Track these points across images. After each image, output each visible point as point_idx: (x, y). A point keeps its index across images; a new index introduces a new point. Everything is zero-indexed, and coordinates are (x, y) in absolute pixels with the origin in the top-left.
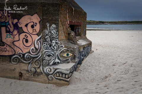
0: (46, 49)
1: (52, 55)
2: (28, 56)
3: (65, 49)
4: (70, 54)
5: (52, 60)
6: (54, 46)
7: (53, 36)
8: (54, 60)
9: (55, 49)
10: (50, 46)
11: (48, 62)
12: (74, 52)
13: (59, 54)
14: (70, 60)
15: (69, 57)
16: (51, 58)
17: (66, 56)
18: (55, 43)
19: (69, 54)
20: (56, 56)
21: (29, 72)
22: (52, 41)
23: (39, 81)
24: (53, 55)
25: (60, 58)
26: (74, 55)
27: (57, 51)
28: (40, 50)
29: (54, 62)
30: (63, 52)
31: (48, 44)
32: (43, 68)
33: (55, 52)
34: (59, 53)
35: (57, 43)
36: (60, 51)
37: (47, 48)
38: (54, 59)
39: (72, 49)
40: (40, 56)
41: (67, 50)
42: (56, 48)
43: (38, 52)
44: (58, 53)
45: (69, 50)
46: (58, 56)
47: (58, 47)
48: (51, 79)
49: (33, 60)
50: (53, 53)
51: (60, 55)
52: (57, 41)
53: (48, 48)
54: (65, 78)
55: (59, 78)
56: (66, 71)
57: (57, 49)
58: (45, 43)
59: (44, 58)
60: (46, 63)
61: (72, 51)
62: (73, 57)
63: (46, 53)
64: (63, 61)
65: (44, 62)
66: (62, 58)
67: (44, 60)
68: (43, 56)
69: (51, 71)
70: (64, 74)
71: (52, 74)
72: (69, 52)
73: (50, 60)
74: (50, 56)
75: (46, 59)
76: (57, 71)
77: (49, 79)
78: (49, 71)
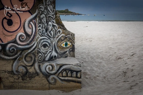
0: (42, 36)
1: (48, 45)
2: (13, 48)
5: (48, 53)
6: (50, 31)
7: (49, 15)
9: (52, 36)
10: (47, 30)
11: (44, 56)
12: (72, 40)
13: (56, 43)
14: (68, 52)
15: (68, 48)
16: (47, 49)
18: (51, 26)
19: (68, 43)
20: (53, 46)
21: (14, 74)
22: (48, 22)
23: (33, 87)
24: (50, 44)
25: (57, 50)
26: (73, 45)
27: (54, 39)
28: (34, 36)
29: (50, 55)
30: (60, 40)
31: (44, 27)
32: (39, 66)
35: (53, 26)
36: (58, 39)
37: (42, 33)
38: (51, 50)
39: (70, 36)
40: (34, 47)
42: (52, 34)
43: (30, 40)
44: (55, 41)
45: (67, 37)
46: (55, 46)
47: (55, 31)
48: (53, 81)
49: (21, 53)
50: (49, 41)
52: (53, 22)
53: (44, 34)
54: (77, 77)
56: (79, 67)
58: (40, 26)
59: (39, 50)
60: (41, 57)
61: (71, 39)
62: (71, 48)
63: (41, 41)
64: (61, 54)
65: (39, 56)
66: (60, 49)
67: (39, 53)
68: (38, 46)
69: (54, 69)
70: (75, 71)
71: (54, 74)
72: (67, 40)
73: (45, 53)
74: (46, 47)
75: (41, 51)
76: (64, 69)
77: (49, 82)
78: (49, 70)
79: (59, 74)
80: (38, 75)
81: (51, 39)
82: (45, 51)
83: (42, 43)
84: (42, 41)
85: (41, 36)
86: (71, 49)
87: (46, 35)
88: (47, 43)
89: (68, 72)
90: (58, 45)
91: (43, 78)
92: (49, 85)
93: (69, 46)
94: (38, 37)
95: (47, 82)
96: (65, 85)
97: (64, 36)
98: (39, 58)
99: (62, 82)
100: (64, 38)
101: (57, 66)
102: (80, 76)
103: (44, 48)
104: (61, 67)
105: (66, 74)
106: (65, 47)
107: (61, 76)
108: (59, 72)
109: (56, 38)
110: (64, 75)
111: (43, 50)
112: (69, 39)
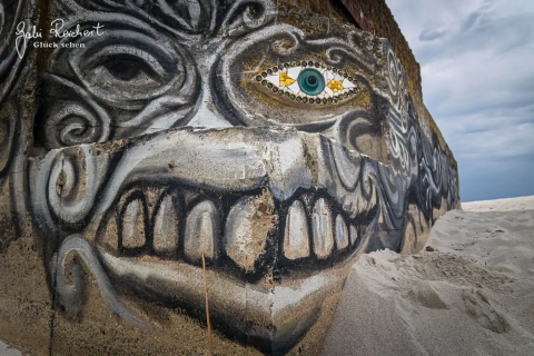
1: (159, 69)
3: (284, 36)
4: (336, 83)
5: (156, 115)
9: (188, 18)
11: (114, 127)
12: (366, 70)
13: (225, 67)
14: (334, 132)
15: (329, 105)
16: (147, 89)
19: (329, 75)
20: (198, 79)
24: (170, 66)
25: (239, 105)
26: (375, 98)
27: (204, 41)
30: (264, 56)
32: (27, 172)
33: (191, 41)
34: (228, 58)
36: (242, 46)
38: (179, 100)
39: (351, 45)
41: (309, 50)
44: (216, 54)
45: (326, 47)
46: (216, 80)
48: (73, 288)
51: (236, 81)
55: (144, 269)
57: (205, 18)
59: (71, 84)
60: (87, 125)
61: (354, 60)
62: (361, 114)
65: (64, 119)
66: (261, 106)
67: (66, 99)
68: (56, 59)
69: (81, 188)
70: (207, 192)
71: (80, 226)
72: (327, 63)
73: (128, 108)
74: (134, 75)
75: (90, 88)
76: (130, 175)
77: (54, 294)
78: (60, 196)
79: (104, 223)
80: (19, 233)
81: (182, 35)
82: (128, 95)
83: (101, 45)
85: (93, 9)
86: (360, 120)
87: (132, 6)
88: (145, 55)
89: (157, 208)
90: (243, 80)
91: (35, 258)
92: (53, 317)
93: (336, 94)
94: (65, 8)
95: (45, 290)
96: (136, 334)
97: (296, 34)
98: (60, 131)
99: (119, 308)
100: (298, 50)
101: (95, 162)
102: (261, 250)
103: (116, 76)
104: (115, 160)
105: (142, 226)
106: (303, 95)
107: (116, 248)
108: (105, 206)
109: (228, 36)
110: (133, 232)
111: (106, 88)
112: (343, 61)
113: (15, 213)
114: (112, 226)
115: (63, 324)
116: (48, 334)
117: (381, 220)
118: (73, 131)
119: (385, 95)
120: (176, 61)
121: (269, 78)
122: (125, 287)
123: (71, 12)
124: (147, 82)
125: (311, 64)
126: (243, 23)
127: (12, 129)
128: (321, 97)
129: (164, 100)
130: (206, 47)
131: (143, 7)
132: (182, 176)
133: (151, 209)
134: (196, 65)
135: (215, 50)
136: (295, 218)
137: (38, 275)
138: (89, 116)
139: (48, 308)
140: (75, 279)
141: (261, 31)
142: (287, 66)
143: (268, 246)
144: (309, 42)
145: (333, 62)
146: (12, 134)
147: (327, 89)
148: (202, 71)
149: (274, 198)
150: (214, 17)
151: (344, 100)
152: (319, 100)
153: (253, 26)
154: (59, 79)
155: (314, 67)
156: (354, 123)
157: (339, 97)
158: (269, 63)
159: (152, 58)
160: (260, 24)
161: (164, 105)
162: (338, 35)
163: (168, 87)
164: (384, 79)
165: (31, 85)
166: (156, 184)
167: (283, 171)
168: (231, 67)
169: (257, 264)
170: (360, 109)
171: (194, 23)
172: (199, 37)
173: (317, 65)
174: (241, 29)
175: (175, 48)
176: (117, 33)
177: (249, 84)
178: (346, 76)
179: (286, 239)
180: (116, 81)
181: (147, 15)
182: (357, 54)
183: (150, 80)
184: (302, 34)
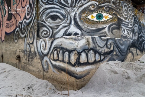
1: (62, 17)
2: (25, 24)
3: (93, 5)
4: (107, 16)
5: (61, 29)
8: (66, 28)
9: (68, 4)
11: (53, 32)
13: (77, 15)
16: (59, 22)
17: (95, 19)
19: (105, 14)
20: (71, 19)
21: (25, 54)
23: (33, 71)
25: (81, 24)
26: (119, 19)
27: (72, 9)
29: (66, 32)
30: (87, 10)
33: (69, 9)
34: (78, 13)
38: (66, 25)
39: (112, 4)
41: (99, 7)
43: (32, 10)
49: (28, 29)
50: (63, 11)
51: (80, 18)
55: (57, 64)
57: (72, 3)
59: (43, 23)
60: (47, 32)
62: (114, 24)
63: (47, 11)
64: (89, 31)
65: (43, 31)
66: (86, 24)
67: (43, 26)
68: (40, 18)
69: (46, 47)
70: (67, 50)
71: (47, 55)
72: (105, 11)
73: (55, 27)
74: (56, 19)
75: (47, 24)
76: (55, 46)
77: (43, 68)
78: (43, 49)
79: (51, 55)
80: (36, 56)
81: (67, 8)
82: (55, 25)
83: (49, 13)
84: (49, 11)
85: (47, 5)
86: (114, 26)
87: (55, 3)
88: (58, 14)
89: (59, 52)
90: (82, 18)
91: (39, 61)
92: (43, 72)
93: (107, 19)
94: (41, 5)
95: (41, 67)
96: (57, 75)
97: (96, 4)
98: (42, 34)
99: (54, 70)
100: (96, 8)
101: (49, 42)
102: (75, 61)
103: (52, 20)
104: (52, 42)
105: (57, 55)
106: (97, 20)
107: (53, 59)
108: (51, 51)
109: (78, 7)
110: (56, 57)
111: (51, 23)
112: (109, 9)
113: (35, 51)
114: (52, 55)
115: (45, 73)
116: (42, 75)
117: (115, 53)
118: (44, 34)
119: (122, 18)
120: (66, 15)
121: (88, 17)
122: (55, 67)
123: (43, 6)
124: (59, 21)
125: (99, 12)
126: (82, 3)
127: (33, 34)
128: (102, 21)
129: (63, 25)
130: (72, 10)
131: (57, 3)
132: (63, 47)
133: (58, 53)
134: (70, 15)
135: (74, 11)
136: (83, 55)
137: (40, 64)
138: (48, 30)
139: (42, 70)
140: (47, 65)
141: (86, 4)
142: (93, 13)
143: (77, 60)
144: (99, 5)
145: (106, 10)
146: (33, 35)
147: (104, 18)
148: (72, 17)
149: (77, 52)
150: (74, 2)
151: (109, 21)
152: (101, 22)
153: (84, 3)
154: (41, 22)
155: (100, 13)
156: (112, 27)
157: (107, 20)
158: (89, 13)
159: (60, 15)
160: (86, 2)
161: (63, 26)
162: (108, 2)
163: (64, 22)
164: (122, 13)
165: (36, 24)
166: (59, 48)
167: (80, 46)
168: (79, 15)
169: (75, 63)
170: (114, 23)
171: (70, 5)
172: (71, 8)
173: (101, 12)
174: (81, 4)
175: (65, 12)
176: (52, 10)
177: (83, 19)
178: (109, 14)
179: (80, 59)
180: (53, 21)
181: (58, 4)
182: (113, 7)
183: (60, 20)
184: (97, 3)
